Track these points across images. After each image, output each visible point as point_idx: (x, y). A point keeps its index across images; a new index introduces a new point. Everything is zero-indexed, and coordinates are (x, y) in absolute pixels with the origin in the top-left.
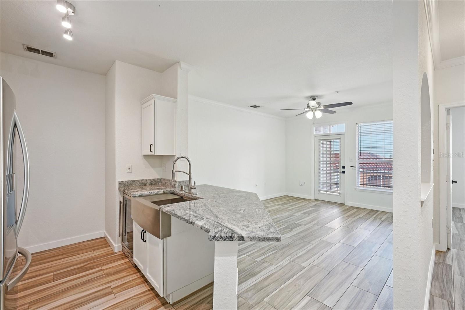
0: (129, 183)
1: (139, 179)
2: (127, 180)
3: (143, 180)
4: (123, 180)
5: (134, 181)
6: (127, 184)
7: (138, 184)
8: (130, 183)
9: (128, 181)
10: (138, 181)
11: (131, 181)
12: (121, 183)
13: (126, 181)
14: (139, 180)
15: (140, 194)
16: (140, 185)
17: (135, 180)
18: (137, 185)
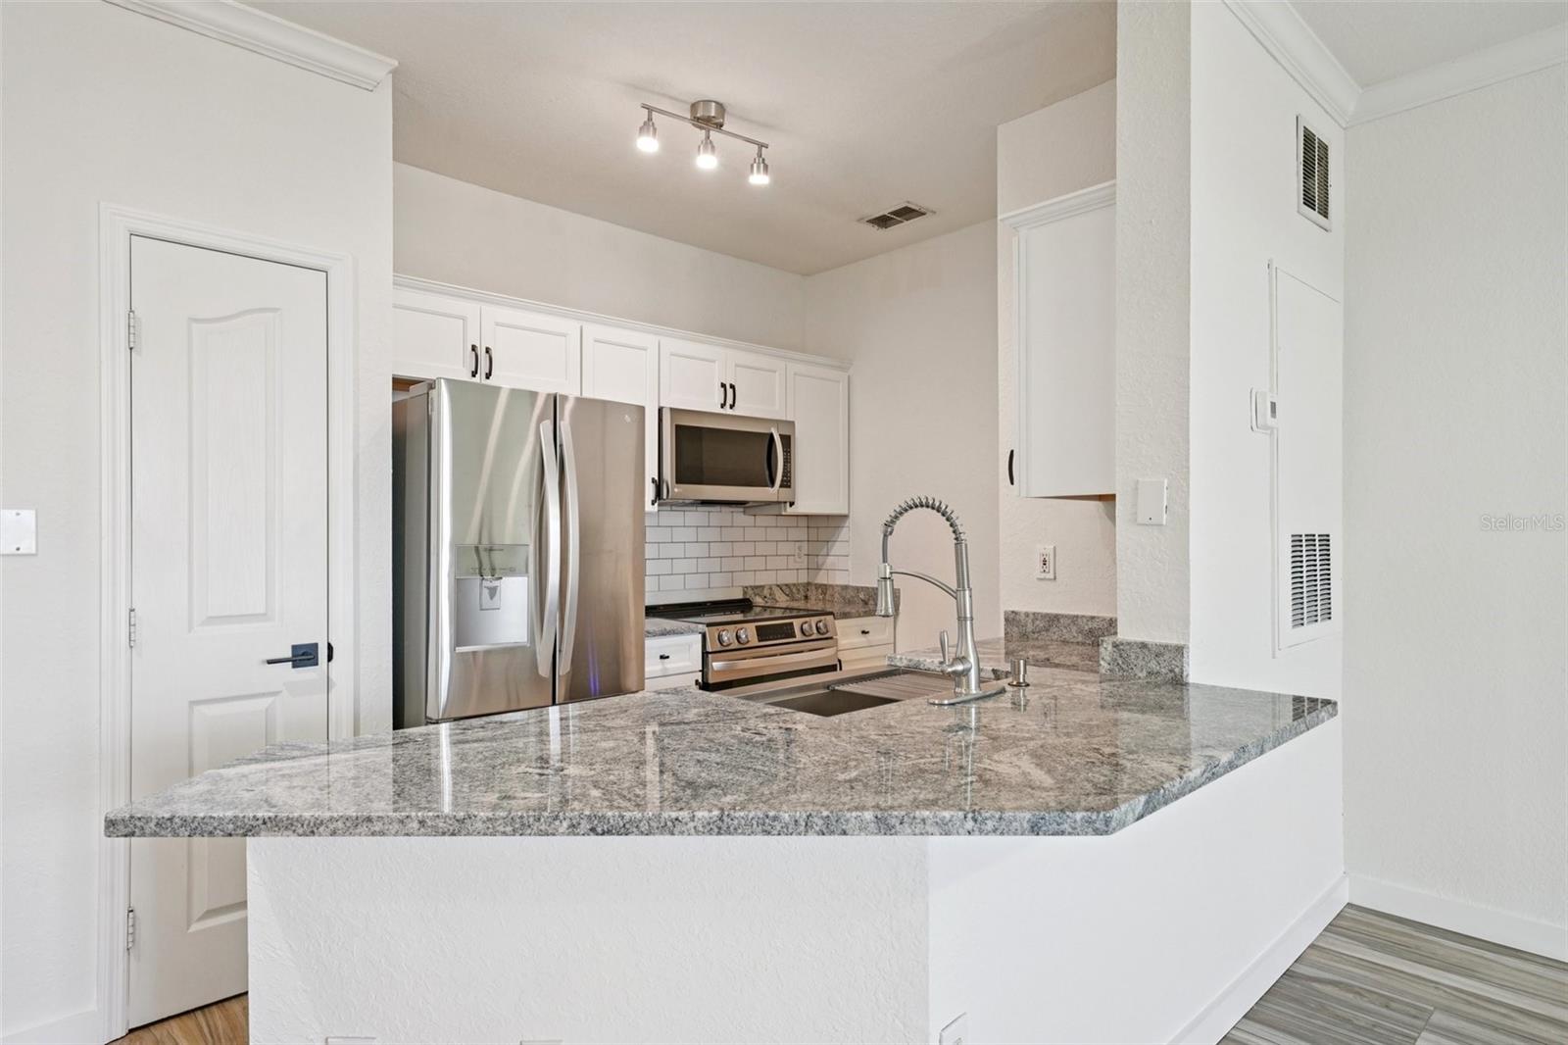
0: (1038, 622)
1: (1076, 613)
2: (1031, 609)
3: (1093, 618)
4: (1016, 609)
5: (1057, 617)
6: (1030, 627)
7: (1072, 634)
8: (1040, 624)
9: (1034, 614)
10: (1075, 618)
11: (1047, 615)
12: (1011, 619)
13: (1027, 615)
14: (1077, 616)
15: (910, 660)
16: (1080, 639)
17: (1063, 616)
18: (1067, 636)
